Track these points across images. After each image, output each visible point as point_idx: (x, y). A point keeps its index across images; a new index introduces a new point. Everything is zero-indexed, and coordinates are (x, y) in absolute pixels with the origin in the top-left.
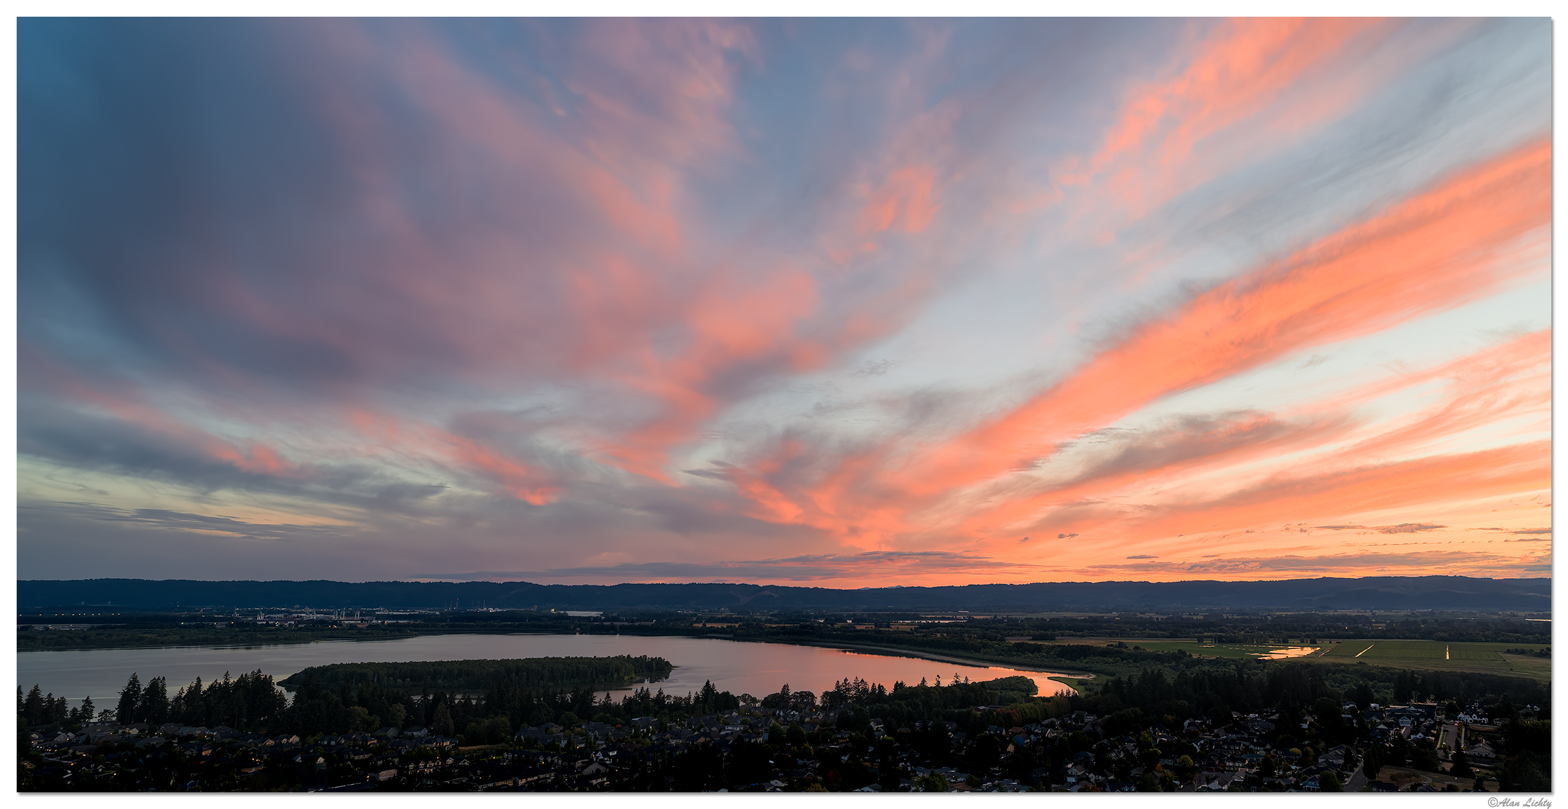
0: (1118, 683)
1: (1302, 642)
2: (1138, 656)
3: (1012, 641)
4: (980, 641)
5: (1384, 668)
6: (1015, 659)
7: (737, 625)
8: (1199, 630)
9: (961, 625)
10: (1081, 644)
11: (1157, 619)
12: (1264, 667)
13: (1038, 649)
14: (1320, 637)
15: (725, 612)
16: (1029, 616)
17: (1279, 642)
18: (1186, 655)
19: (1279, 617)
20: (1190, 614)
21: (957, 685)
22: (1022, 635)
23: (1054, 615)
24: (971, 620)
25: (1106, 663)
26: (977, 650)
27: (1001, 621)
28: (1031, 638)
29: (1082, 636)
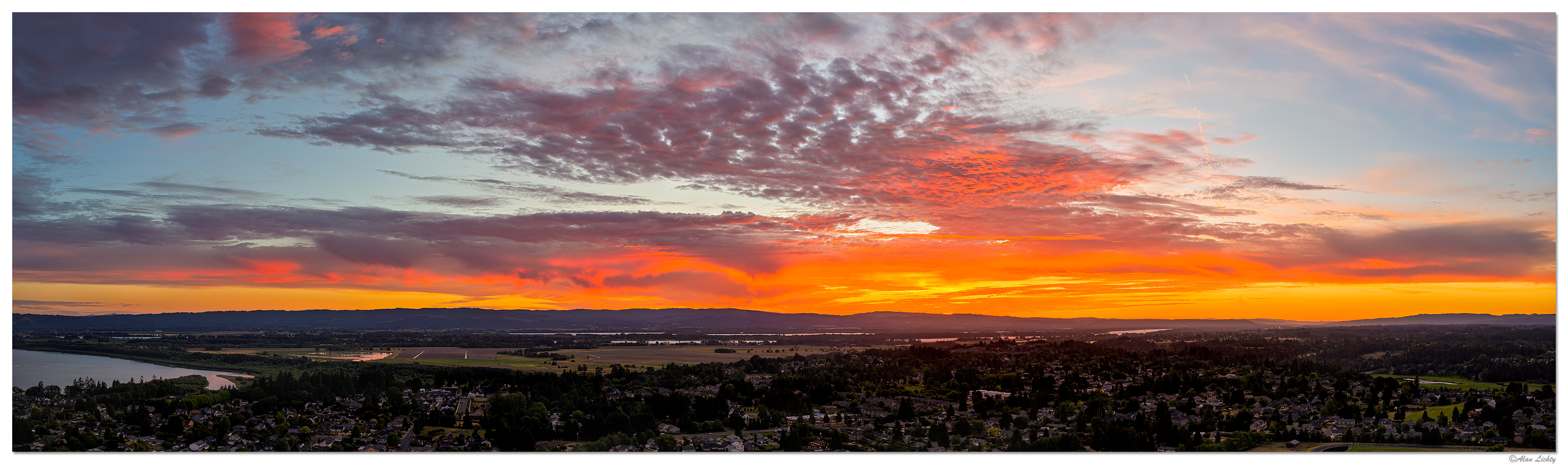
0: (263, 380)
1: (382, 349)
2: (276, 361)
3: (191, 351)
4: (169, 351)
5: (430, 366)
6: (194, 363)
8: (316, 342)
9: (158, 341)
10: (238, 353)
11: (290, 335)
12: (357, 367)
13: (209, 356)
14: (392, 346)
16: (204, 334)
17: (367, 350)
18: (307, 360)
19: (368, 334)
20: (311, 332)
21: (154, 381)
22: (198, 347)
23: (221, 333)
24: (164, 338)
25: (255, 365)
26: (168, 358)
27: (184, 338)
28: (204, 349)
29: (240, 347)
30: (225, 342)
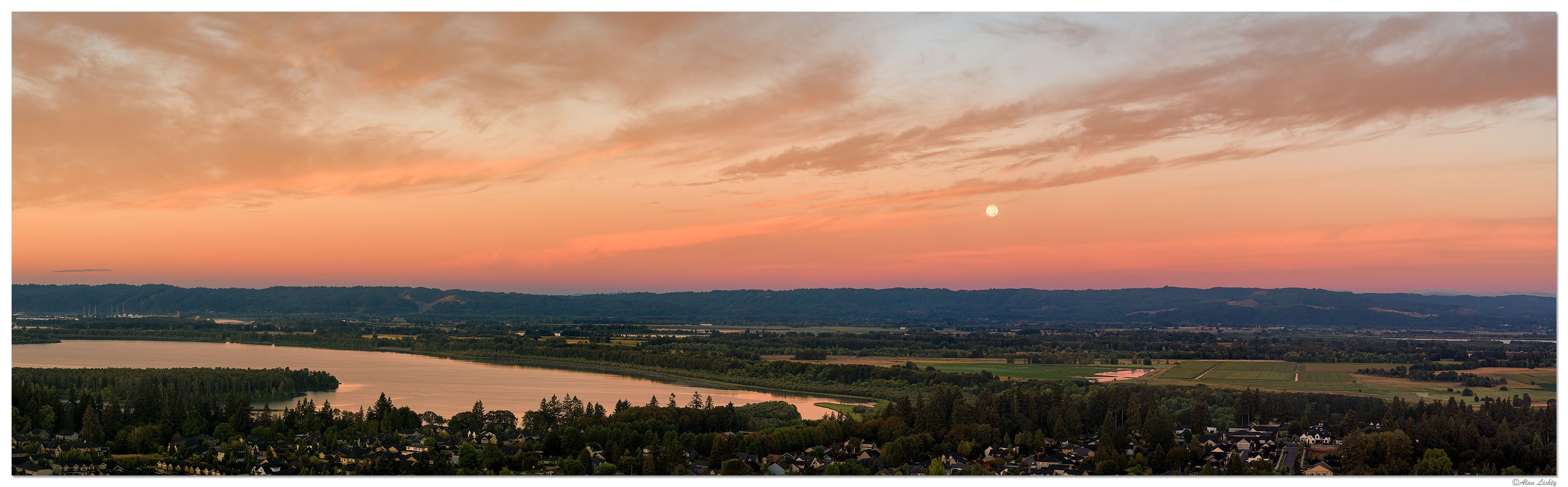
0: (902, 410)
1: (1135, 363)
2: (931, 379)
3: (771, 359)
4: (727, 359)
5: (1227, 391)
6: (772, 381)
7: (415, 338)
8: (1010, 348)
9: (704, 340)
10: (858, 364)
11: (957, 335)
12: (1088, 391)
13: (803, 369)
14: (1156, 358)
15: (400, 321)
16: (793, 330)
17: (1107, 362)
18: (991, 378)
19: (1108, 334)
22: (783, 353)
23: (825, 329)
24: (716, 334)
25: (890, 386)
26: (724, 370)
27: (753, 337)
28: (794, 357)
29: (861, 354)
30: (832, 344)
